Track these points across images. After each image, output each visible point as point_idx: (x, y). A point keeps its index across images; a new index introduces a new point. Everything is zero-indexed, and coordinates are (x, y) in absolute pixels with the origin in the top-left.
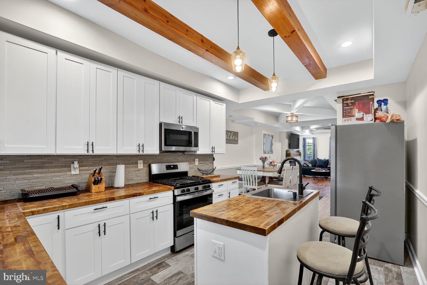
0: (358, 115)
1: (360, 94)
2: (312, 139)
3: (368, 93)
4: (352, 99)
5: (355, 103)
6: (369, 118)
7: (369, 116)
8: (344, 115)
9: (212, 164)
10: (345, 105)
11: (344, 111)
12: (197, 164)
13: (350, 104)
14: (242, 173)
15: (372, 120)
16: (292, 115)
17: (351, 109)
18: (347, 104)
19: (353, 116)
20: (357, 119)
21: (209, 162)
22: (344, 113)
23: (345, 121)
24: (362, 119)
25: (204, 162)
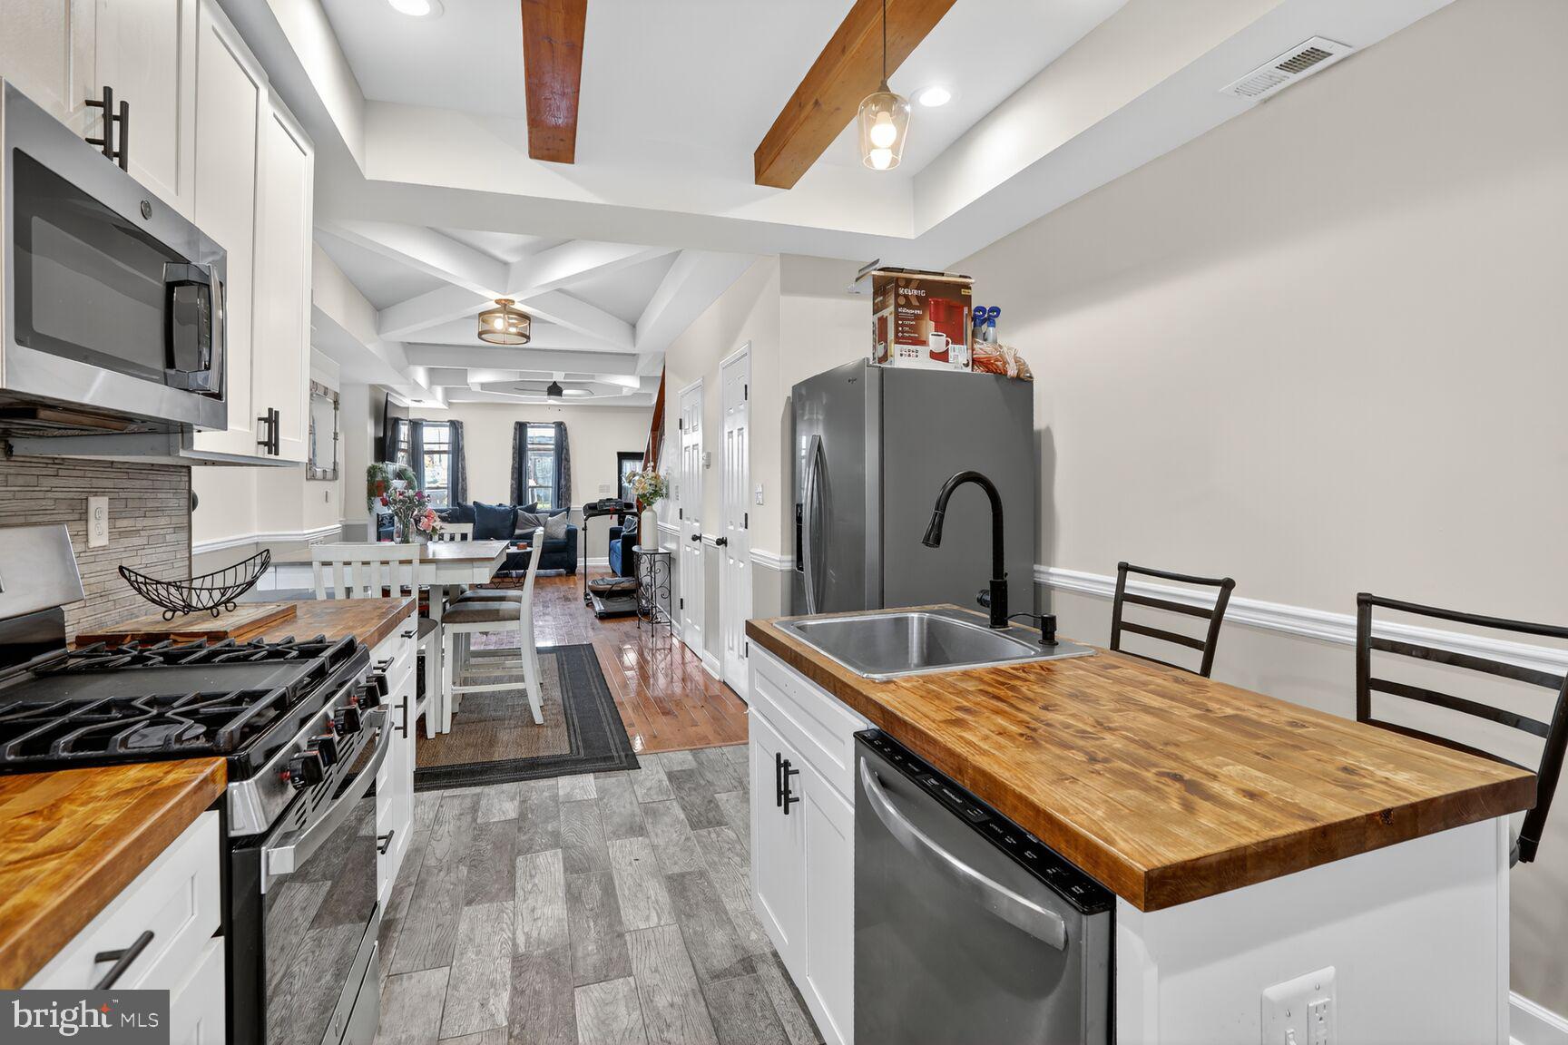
0: (936, 342)
1: (943, 274)
2: (444, 426)
3: (961, 276)
4: (922, 284)
5: (928, 301)
6: (959, 356)
7: (960, 349)
8: (900, 334)
9: (184, 535)
10: (902, 301)
11: (900, 322)
12: (104, 541)
13: (915, 303)
14: (318, 579)
15: (967, 365)
16: (505, 307)
17: (917, 318)
18: (906, 297)
19: (924, 343)
20: (934, 355)
21: (163, 521)
22: (900, 329)
23: (901, 355)
24: (942, 356)
25: (140, 523)
